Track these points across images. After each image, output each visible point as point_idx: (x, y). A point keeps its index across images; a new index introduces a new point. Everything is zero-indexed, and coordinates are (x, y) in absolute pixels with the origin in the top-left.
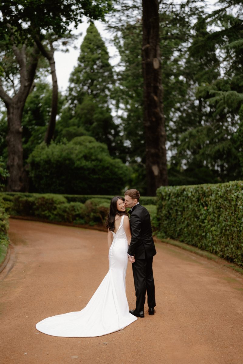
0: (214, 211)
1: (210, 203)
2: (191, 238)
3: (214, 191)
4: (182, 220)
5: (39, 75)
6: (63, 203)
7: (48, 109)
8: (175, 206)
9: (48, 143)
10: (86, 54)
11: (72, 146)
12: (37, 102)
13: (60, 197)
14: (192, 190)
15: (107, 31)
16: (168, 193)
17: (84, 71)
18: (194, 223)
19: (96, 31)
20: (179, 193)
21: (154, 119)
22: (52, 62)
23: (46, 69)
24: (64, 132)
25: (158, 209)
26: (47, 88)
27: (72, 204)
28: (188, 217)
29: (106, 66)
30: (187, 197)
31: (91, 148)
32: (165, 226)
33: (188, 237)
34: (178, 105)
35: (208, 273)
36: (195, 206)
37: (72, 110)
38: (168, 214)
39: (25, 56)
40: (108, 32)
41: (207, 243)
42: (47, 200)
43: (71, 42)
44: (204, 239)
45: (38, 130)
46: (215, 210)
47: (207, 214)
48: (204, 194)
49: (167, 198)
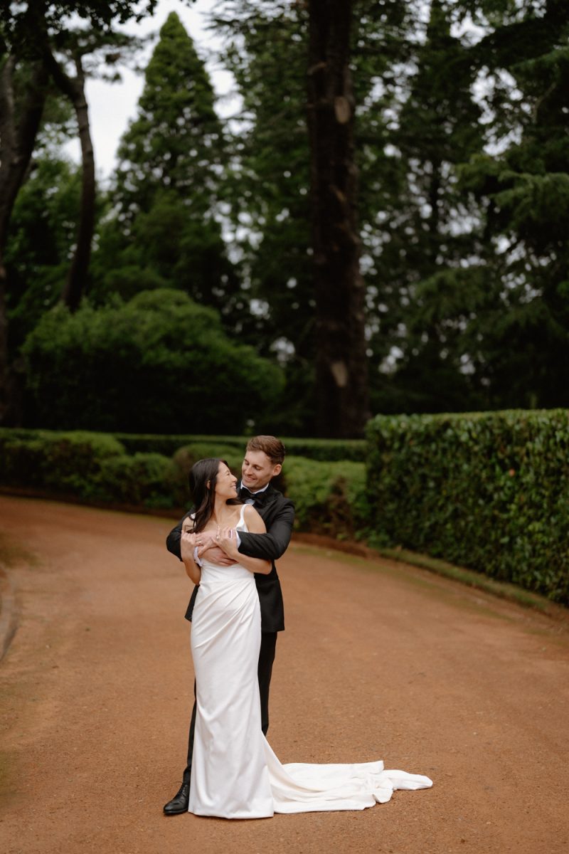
0: (540, 480)
1: (525, 459)
2: (465, 548)
3: (539, 430)
4: (440, 503)
5: (44, 141)
6: (116, 454)
7: (66, 224)
8: (419, 465)
9: (74, 306)
10: (158, 89)
11: (135, 313)
12: (39, 206)
13: (106, 441)
14: (470, 425)
15: (211, 32)
16: (400, 431)
17: (154, 130)
18: (477, 511)
19: (184, 34)
20: (433, 433)
21: (336, 249)
22: (81, 105)
23: (59, 127)
24: (108, 279)
25: (370, 473)
26: (64, 173)
27: (140, 457)
28: (458, 495)
29: (209, 121)
30: (456, 441)
31: (181, 320)
32: (389, 515)
33: (456, 546)
34: (382, 216)
35: (544, 649)
36: (481, 466)
37: (125, 227)
38: (398, 487)
39: (10, 90)
40: (216, 35)
41: (514, 564)
42: (76, 446)
43: (128, 55)
44: (506, 553)
45: (43, 275)
46: (542, 479)
47: (517, 488)
48: (508, 436)
49: (396, 445)
